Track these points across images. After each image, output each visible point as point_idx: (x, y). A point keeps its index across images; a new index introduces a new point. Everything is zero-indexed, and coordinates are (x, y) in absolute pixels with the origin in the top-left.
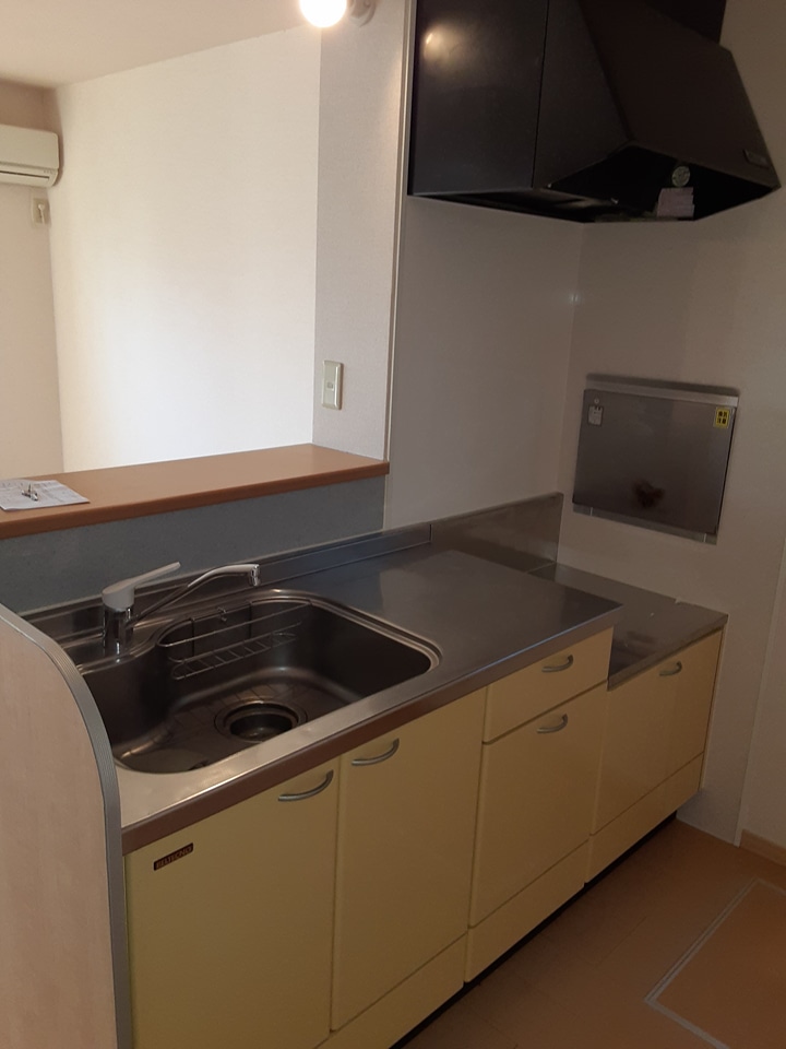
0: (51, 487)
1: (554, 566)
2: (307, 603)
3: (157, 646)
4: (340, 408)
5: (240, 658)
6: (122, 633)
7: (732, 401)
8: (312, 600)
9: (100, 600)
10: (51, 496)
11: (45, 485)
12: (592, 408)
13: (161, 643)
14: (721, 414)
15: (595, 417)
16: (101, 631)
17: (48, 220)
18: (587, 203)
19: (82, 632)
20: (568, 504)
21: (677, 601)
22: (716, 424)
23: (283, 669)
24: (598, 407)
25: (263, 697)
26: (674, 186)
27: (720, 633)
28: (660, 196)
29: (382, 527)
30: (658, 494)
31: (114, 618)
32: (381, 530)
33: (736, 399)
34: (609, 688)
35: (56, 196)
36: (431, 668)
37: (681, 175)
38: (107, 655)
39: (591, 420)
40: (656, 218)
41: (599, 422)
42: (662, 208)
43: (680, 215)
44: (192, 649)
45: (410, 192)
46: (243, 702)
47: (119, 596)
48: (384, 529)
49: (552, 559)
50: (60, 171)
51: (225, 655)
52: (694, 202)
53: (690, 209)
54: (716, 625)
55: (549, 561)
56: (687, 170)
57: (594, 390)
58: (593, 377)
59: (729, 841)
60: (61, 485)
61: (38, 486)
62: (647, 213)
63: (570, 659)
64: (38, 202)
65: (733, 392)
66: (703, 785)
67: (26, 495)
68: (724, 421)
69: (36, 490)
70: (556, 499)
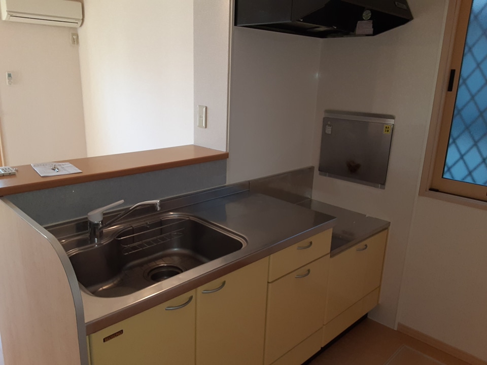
0: (66, 166)
1: (311, 200)
2: (188, 219)
3: (115, 239)
4: (206, 127)
5: (155, 244)
6: (98, 233)
7: (392, 122)
8: (191, 217)
9: (87, 218)
10: (65, 170)
11: (63, 165)
12: (327, 126)
13: (117, 238)
14: (386, 127)
15: (329, 130)
16: (87, 233)
17: (78, 43)
18: (322, 28)
19: (79, 233)
20: (316, 172)
21: (367, 216)
22: (384, 132)
23: (176, 249)
24: (330, 125)
25: (167, 262)
26: (364, 20)
27: (387, 230)
28: (357, 25)
29: (225, 183)
30: (358, 166)
31: (94, 226)
32: (225, 185)
33: (394, 120)
34: (331, 257)
35: (81, 32)
36: (243, 247)
37: (367, 14)
38: (91, 243)
39: (326, 132)
40: (355, 35)
41: (330, 133)
42: (358, 30)
43: (367, 34)
44: (133, 240)
45: (236, 24)
46: (158, 265)
47: (96, 216)
48: (227, 184)
49: (310, 197)
50: (83, 20)
51: (149, 243)
52: (373, 27)
53: (371, 31)
54: (385, 227)
55: (308, 198)
56: (370, 12)
57: (328, 118)
58: (327, 111)
59: (392, 328)
60: (71, 165)
61: (60, 165)
62: (351, 33)
63: (311, 243)
64: (73, 34)
65: (392, 117)
66: (380, 302)
67: (53, 169)
68: (388, 131)
69: (59, 167)
70: (311, 169)
